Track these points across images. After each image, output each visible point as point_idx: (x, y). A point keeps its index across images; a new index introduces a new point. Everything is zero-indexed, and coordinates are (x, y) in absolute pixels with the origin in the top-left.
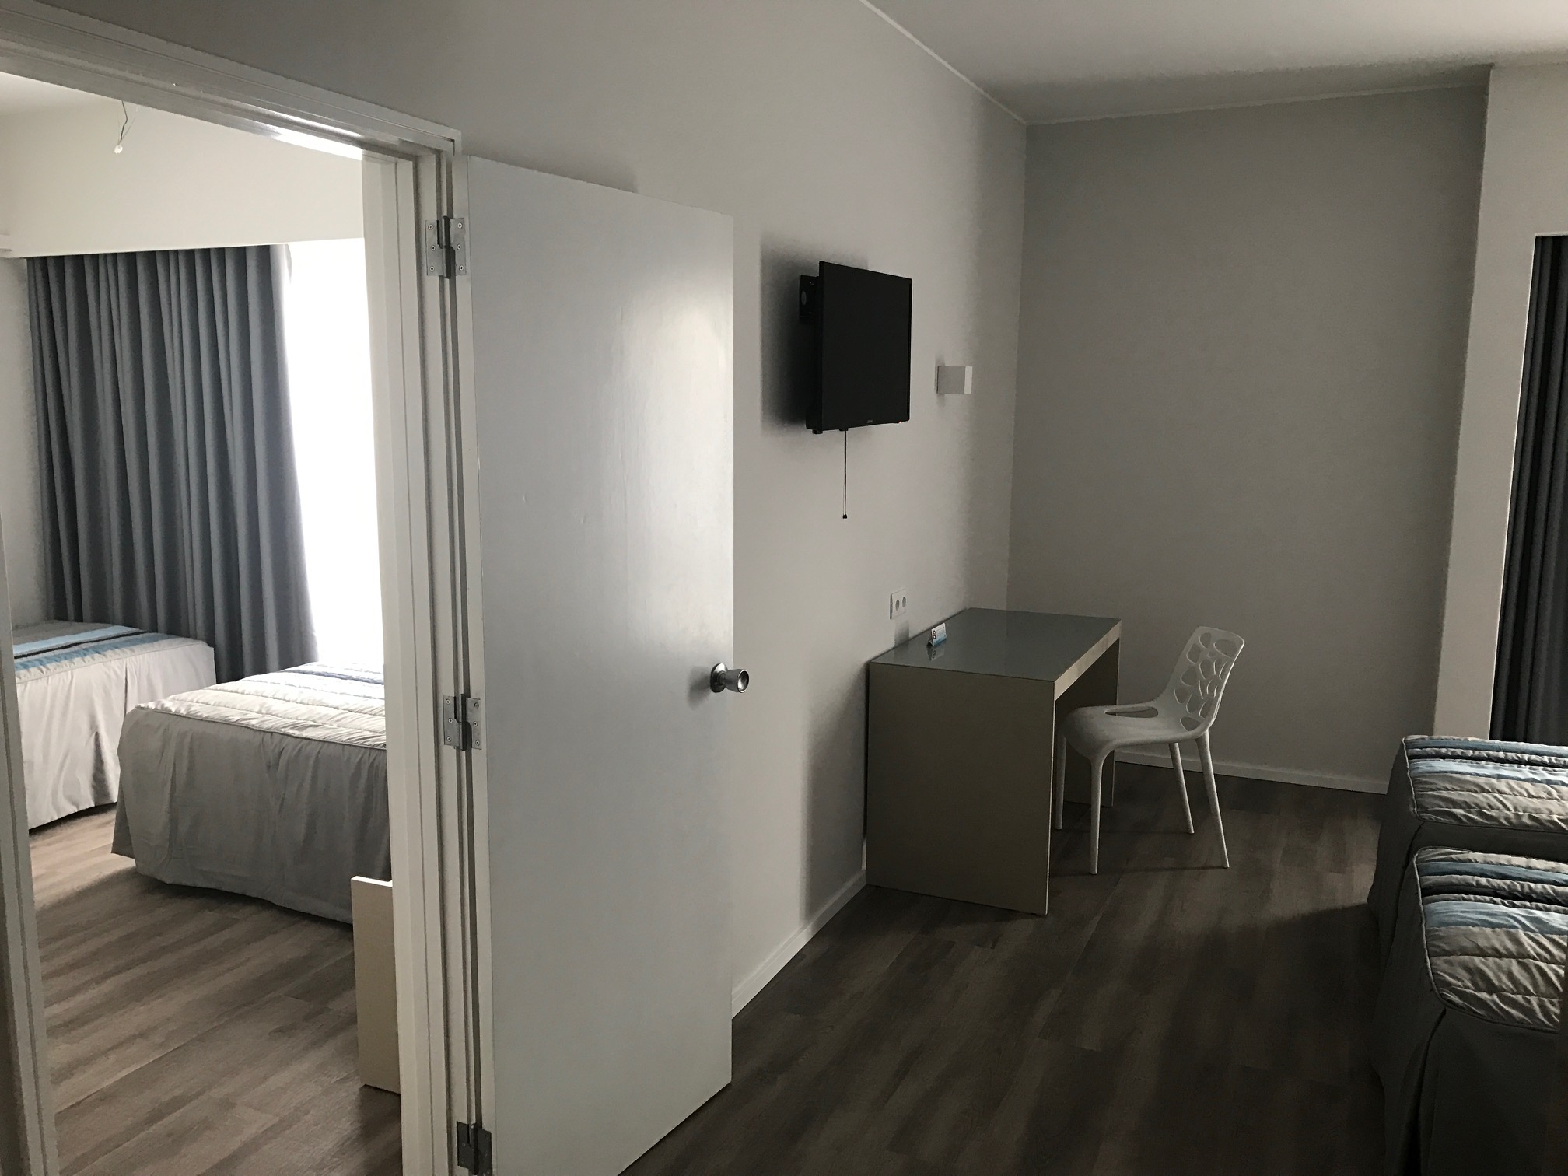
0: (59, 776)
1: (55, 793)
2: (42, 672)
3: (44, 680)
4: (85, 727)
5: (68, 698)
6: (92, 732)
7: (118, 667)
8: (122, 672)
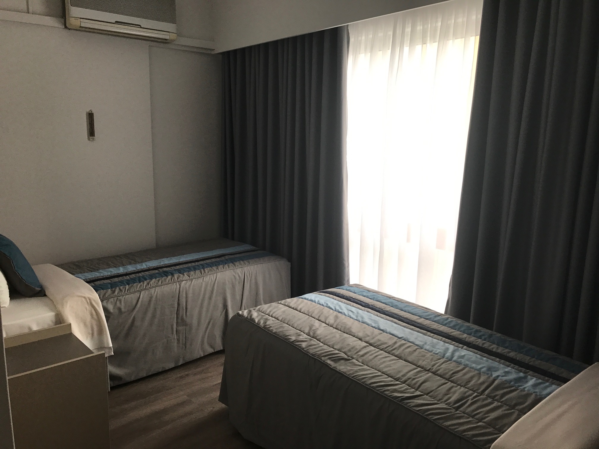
0: (205, 332)
1: (203, 342)
2: (201, 274)
3: (202, 279)
4: (221, 306)
5: (213, 289)
6: (224, 309)
7: (241, 272)
8: (242, 275)
